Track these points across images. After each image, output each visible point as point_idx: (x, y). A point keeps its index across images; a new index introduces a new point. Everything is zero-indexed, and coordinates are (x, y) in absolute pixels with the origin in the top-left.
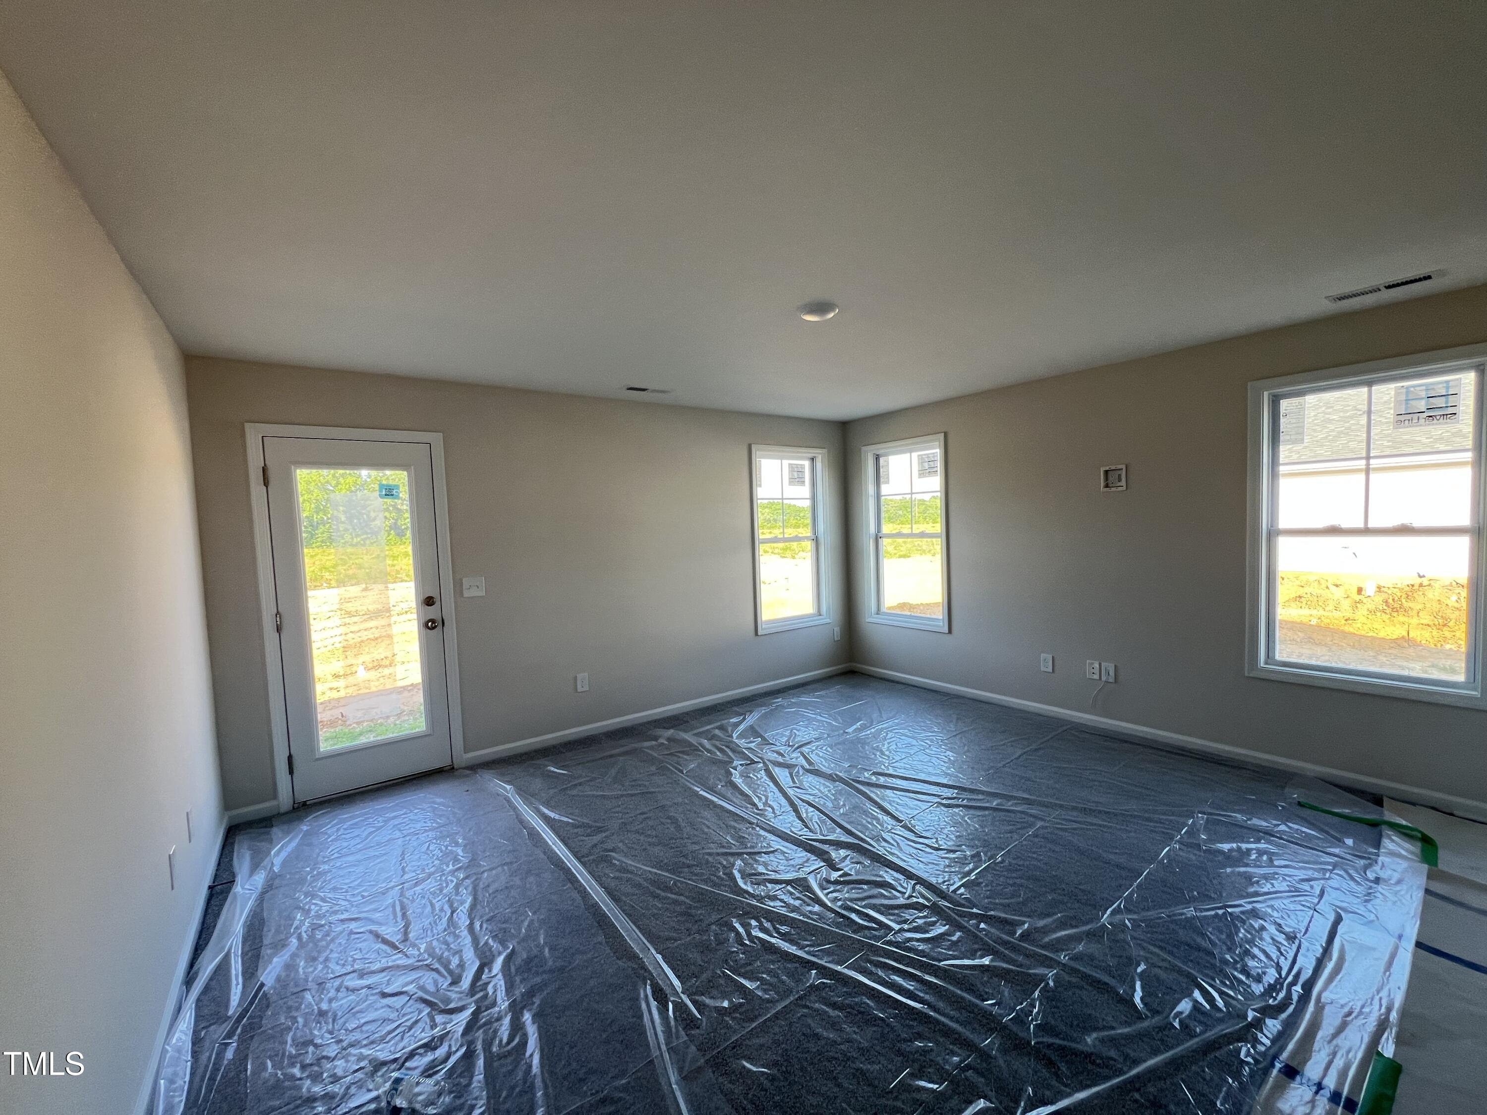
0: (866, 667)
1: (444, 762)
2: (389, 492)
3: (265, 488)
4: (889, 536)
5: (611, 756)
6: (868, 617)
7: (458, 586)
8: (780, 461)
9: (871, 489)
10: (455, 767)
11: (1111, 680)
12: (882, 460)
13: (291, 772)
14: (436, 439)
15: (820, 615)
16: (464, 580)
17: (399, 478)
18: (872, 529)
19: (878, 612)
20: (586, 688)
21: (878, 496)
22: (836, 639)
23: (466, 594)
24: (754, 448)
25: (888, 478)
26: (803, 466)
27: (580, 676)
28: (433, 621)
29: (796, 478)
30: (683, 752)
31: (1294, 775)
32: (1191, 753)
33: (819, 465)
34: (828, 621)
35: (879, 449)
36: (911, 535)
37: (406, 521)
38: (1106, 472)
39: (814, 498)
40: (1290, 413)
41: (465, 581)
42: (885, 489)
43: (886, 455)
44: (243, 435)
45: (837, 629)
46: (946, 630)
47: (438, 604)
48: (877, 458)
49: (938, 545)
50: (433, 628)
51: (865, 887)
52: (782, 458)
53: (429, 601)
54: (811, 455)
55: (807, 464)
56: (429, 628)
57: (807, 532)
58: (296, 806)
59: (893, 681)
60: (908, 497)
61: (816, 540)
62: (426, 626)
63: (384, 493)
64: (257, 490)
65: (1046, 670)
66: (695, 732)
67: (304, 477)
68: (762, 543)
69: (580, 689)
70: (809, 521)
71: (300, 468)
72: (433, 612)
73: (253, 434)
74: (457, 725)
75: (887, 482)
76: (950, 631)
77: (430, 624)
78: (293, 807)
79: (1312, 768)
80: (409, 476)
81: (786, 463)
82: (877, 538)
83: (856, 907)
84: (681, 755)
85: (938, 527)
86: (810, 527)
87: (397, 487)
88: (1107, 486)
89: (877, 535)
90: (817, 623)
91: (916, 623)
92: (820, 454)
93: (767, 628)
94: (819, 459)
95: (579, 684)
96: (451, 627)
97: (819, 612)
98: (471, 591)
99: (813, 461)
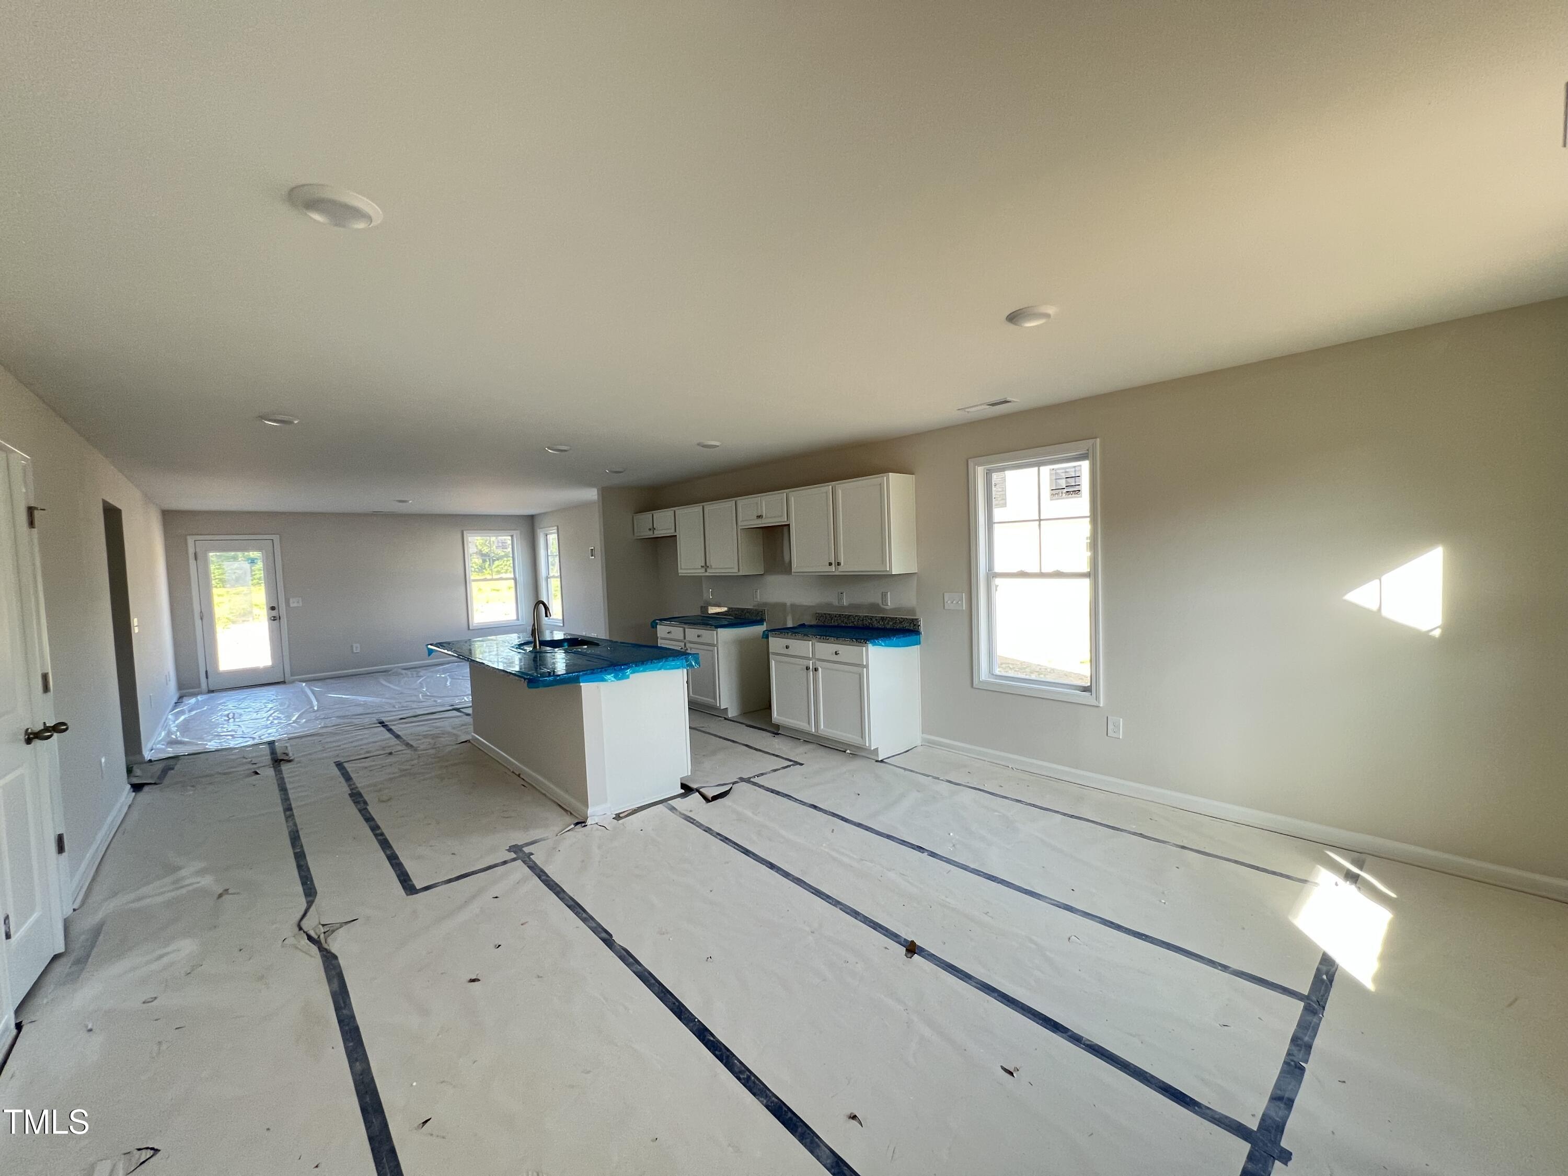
1: (281, 678)
3: (195, 561)
7: (288, 602)
9: (543, 553)
10: (286, 681)
12: (548, 536)
13: (207, 677)
14: (276, 538)
17: (258, 555)
18: (544, 574)
20: (359, 652)
23: (292, 605)
24: (465, 532)
26: (506, 539)
27: (355, 645)
28: (274, 617)
29: (501, 545)
37: (260, 574)
41: (291, 600)
44: (186, 540)
47: (277, 609)
50: (274, 620)
52: (489, 536)
53: (273, 608)
55: (509, 538)
56: (272, 620)
57: (512, 576)
58: (209, 691)
62: (270, 619)
63: (249, 561)
64: (192, 561)
67: (213, 556)
68: (473, 581)
69: (355, 652)
71: (212, 552)
72: (274, 613)
73: (190, 540)
74: (286, 653)
80: (262, 554)
81: (493, 539)
86: (512, 573)
87: (256, 559)
89: (547, 576)
90: (516, 623)
92: (516, 533)
93: (476, 626)
94: (515, 536)
95: (354, 649)
96: (284, 620)
97: (518, 619)
98: (294, 603)
99: (512, 536)
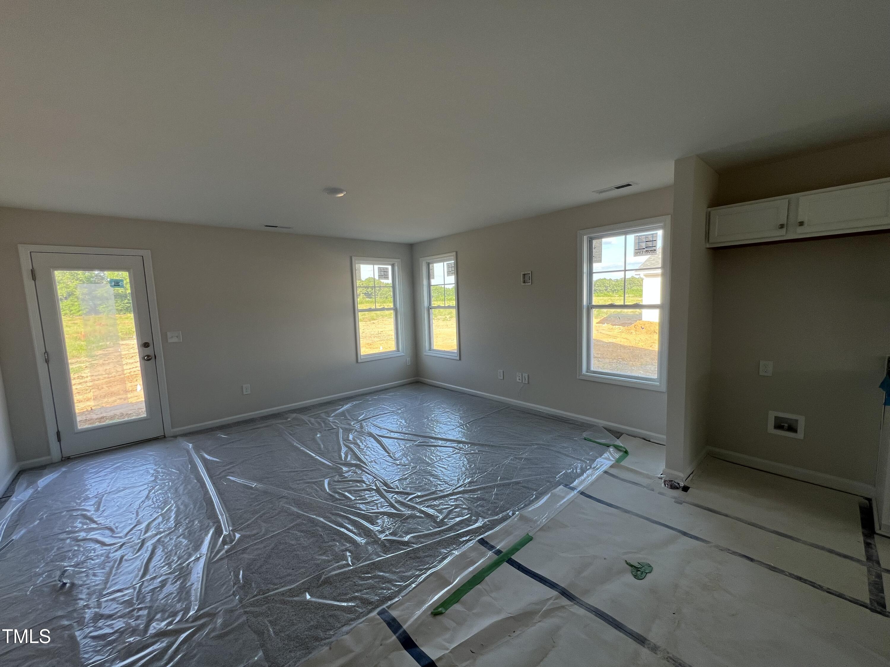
0: (426, 380)
1: (161, 434)
2: (117, 284)
4: (435, 308)
5: (258, 428)
6: (425, 352)
7: (165, 338)
8: (372, 266)
9: (425, 282)
10: (166, 436)
11: (527, 382)
12: (431, 265)
13: (59, 440)
14: (147, 254)
15: (399, 351)
16: (168, 333)
17: (124, 276)
18: (426, 304)
19: (430, 349)
20: (249, 392)
21: (429, 285)
22: (408, 364)
23: (170, 341)
24: (354, 258)
25: (434, 276)
26: (387, 269)
27: (244, 386)
28: (148, 356)
29: (383, 274)
30: (297, 425)
31: (594, 426)
32: (554, 417)
33: (396, 268)
34: (403, 354)
35: (428, 259)
36: (445, 307)
37: (128, 302)
38: (524, 275)
39: (394, 287)
40: (597, 247)
41: (169, 335)
42: (433, 282)
43: (433, 263)
44: (17, 251)
45: (408, 359)
46: (458, 358)
47: (151, 346)
48: (428, 264)
49: (454, 312)
50: (149, 360)
51: (351, 483)
52: (373, 264)
53: (146, 345)
54: (392, 263)
55: (390, 267)
56: (146, 360)
57: (391, 305)
58: (63, 459)
59: (435, 387)
60: (443, 286)
61: (395, 310)
62: (144, 358)
63: (113, 284)
64: (28, 282)
65: (501, 378)
66: (309, 415)
67: (58, 274)
68: (360, 312)
69: (245, 393)
70: (392, 300)
71: (57, 270)
72: (149, 351)
73: (24, 250)
75: (433, 278)
76: (460, 359)
77: (146, 358)
78: (62, 460)
79: (602, 423)
80: (129, 274)
81: (376, 267)
82: (429, 308)
83: (340, 491)
84: (296, 426)
85: (454, 303)
86: (392, 303)
87: (122, 281)
88: (524, 282)
89: (429, 307)
90: (397, 355)
91: (448, 355)
92: (397, 262)
93: (364, 359)
94: (396, 265)
95: (244, 390)
96: (161, 360)
97: (398, 350)
98: (173, 339)
99: (393, 266)
